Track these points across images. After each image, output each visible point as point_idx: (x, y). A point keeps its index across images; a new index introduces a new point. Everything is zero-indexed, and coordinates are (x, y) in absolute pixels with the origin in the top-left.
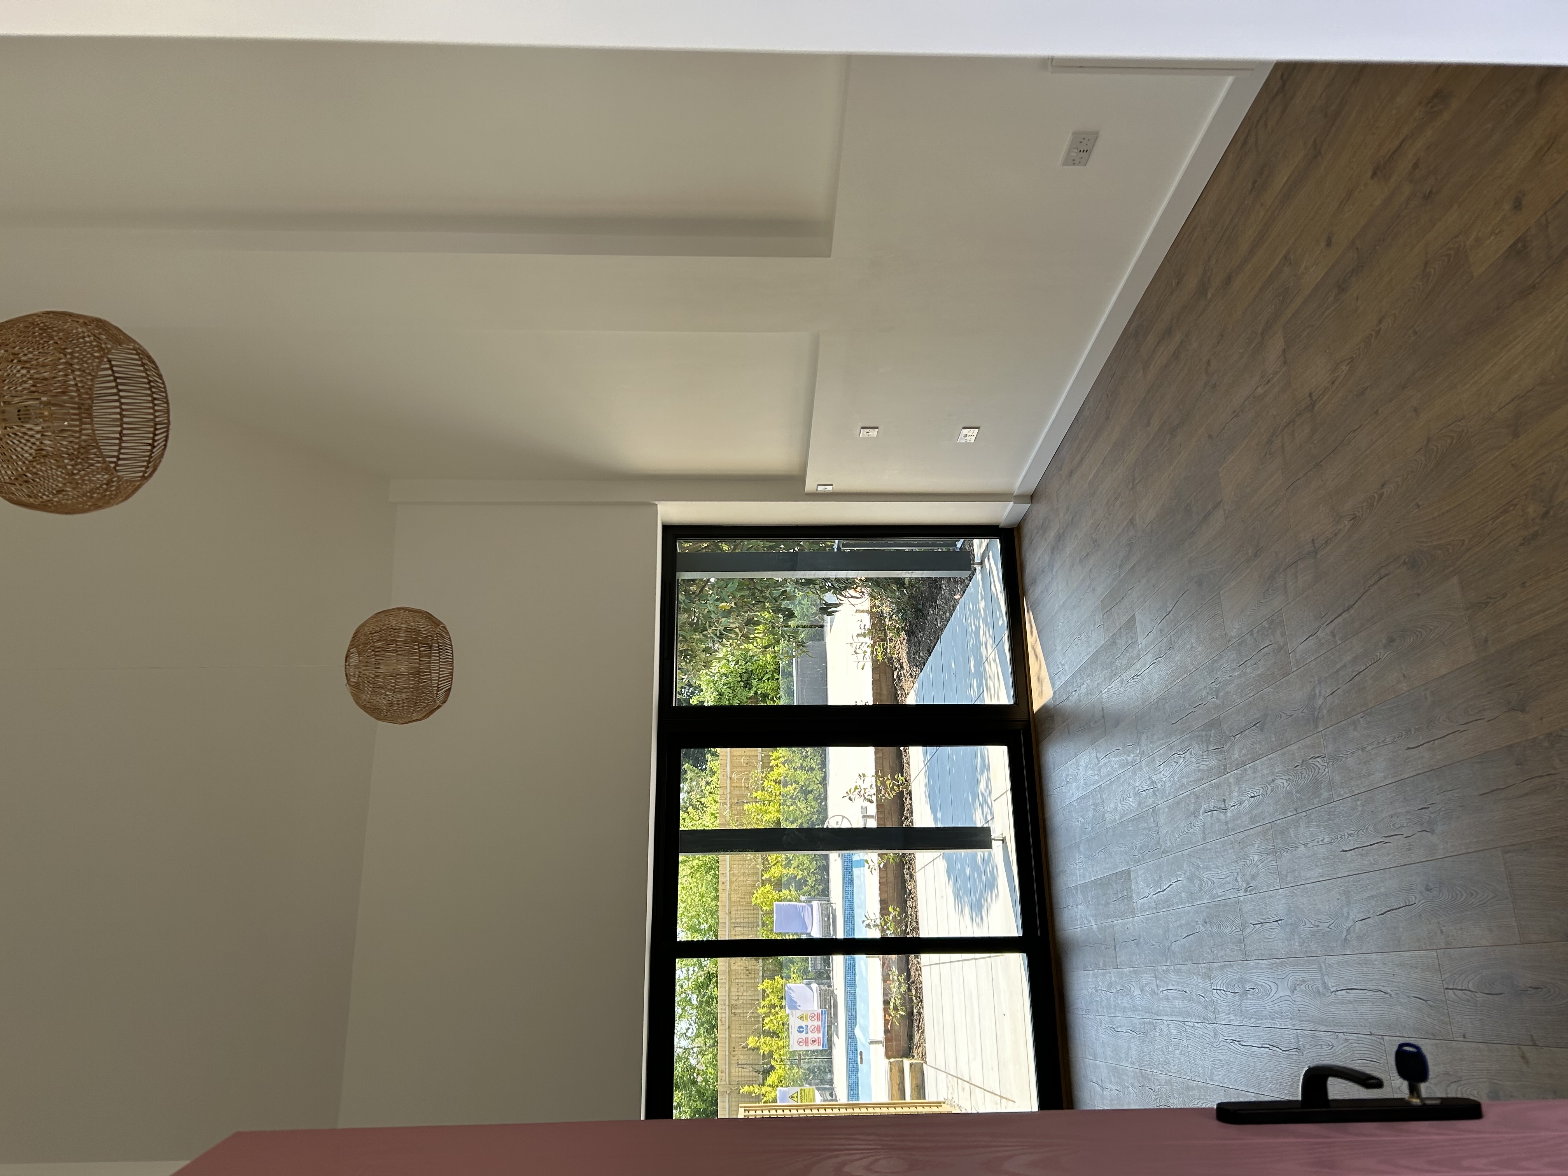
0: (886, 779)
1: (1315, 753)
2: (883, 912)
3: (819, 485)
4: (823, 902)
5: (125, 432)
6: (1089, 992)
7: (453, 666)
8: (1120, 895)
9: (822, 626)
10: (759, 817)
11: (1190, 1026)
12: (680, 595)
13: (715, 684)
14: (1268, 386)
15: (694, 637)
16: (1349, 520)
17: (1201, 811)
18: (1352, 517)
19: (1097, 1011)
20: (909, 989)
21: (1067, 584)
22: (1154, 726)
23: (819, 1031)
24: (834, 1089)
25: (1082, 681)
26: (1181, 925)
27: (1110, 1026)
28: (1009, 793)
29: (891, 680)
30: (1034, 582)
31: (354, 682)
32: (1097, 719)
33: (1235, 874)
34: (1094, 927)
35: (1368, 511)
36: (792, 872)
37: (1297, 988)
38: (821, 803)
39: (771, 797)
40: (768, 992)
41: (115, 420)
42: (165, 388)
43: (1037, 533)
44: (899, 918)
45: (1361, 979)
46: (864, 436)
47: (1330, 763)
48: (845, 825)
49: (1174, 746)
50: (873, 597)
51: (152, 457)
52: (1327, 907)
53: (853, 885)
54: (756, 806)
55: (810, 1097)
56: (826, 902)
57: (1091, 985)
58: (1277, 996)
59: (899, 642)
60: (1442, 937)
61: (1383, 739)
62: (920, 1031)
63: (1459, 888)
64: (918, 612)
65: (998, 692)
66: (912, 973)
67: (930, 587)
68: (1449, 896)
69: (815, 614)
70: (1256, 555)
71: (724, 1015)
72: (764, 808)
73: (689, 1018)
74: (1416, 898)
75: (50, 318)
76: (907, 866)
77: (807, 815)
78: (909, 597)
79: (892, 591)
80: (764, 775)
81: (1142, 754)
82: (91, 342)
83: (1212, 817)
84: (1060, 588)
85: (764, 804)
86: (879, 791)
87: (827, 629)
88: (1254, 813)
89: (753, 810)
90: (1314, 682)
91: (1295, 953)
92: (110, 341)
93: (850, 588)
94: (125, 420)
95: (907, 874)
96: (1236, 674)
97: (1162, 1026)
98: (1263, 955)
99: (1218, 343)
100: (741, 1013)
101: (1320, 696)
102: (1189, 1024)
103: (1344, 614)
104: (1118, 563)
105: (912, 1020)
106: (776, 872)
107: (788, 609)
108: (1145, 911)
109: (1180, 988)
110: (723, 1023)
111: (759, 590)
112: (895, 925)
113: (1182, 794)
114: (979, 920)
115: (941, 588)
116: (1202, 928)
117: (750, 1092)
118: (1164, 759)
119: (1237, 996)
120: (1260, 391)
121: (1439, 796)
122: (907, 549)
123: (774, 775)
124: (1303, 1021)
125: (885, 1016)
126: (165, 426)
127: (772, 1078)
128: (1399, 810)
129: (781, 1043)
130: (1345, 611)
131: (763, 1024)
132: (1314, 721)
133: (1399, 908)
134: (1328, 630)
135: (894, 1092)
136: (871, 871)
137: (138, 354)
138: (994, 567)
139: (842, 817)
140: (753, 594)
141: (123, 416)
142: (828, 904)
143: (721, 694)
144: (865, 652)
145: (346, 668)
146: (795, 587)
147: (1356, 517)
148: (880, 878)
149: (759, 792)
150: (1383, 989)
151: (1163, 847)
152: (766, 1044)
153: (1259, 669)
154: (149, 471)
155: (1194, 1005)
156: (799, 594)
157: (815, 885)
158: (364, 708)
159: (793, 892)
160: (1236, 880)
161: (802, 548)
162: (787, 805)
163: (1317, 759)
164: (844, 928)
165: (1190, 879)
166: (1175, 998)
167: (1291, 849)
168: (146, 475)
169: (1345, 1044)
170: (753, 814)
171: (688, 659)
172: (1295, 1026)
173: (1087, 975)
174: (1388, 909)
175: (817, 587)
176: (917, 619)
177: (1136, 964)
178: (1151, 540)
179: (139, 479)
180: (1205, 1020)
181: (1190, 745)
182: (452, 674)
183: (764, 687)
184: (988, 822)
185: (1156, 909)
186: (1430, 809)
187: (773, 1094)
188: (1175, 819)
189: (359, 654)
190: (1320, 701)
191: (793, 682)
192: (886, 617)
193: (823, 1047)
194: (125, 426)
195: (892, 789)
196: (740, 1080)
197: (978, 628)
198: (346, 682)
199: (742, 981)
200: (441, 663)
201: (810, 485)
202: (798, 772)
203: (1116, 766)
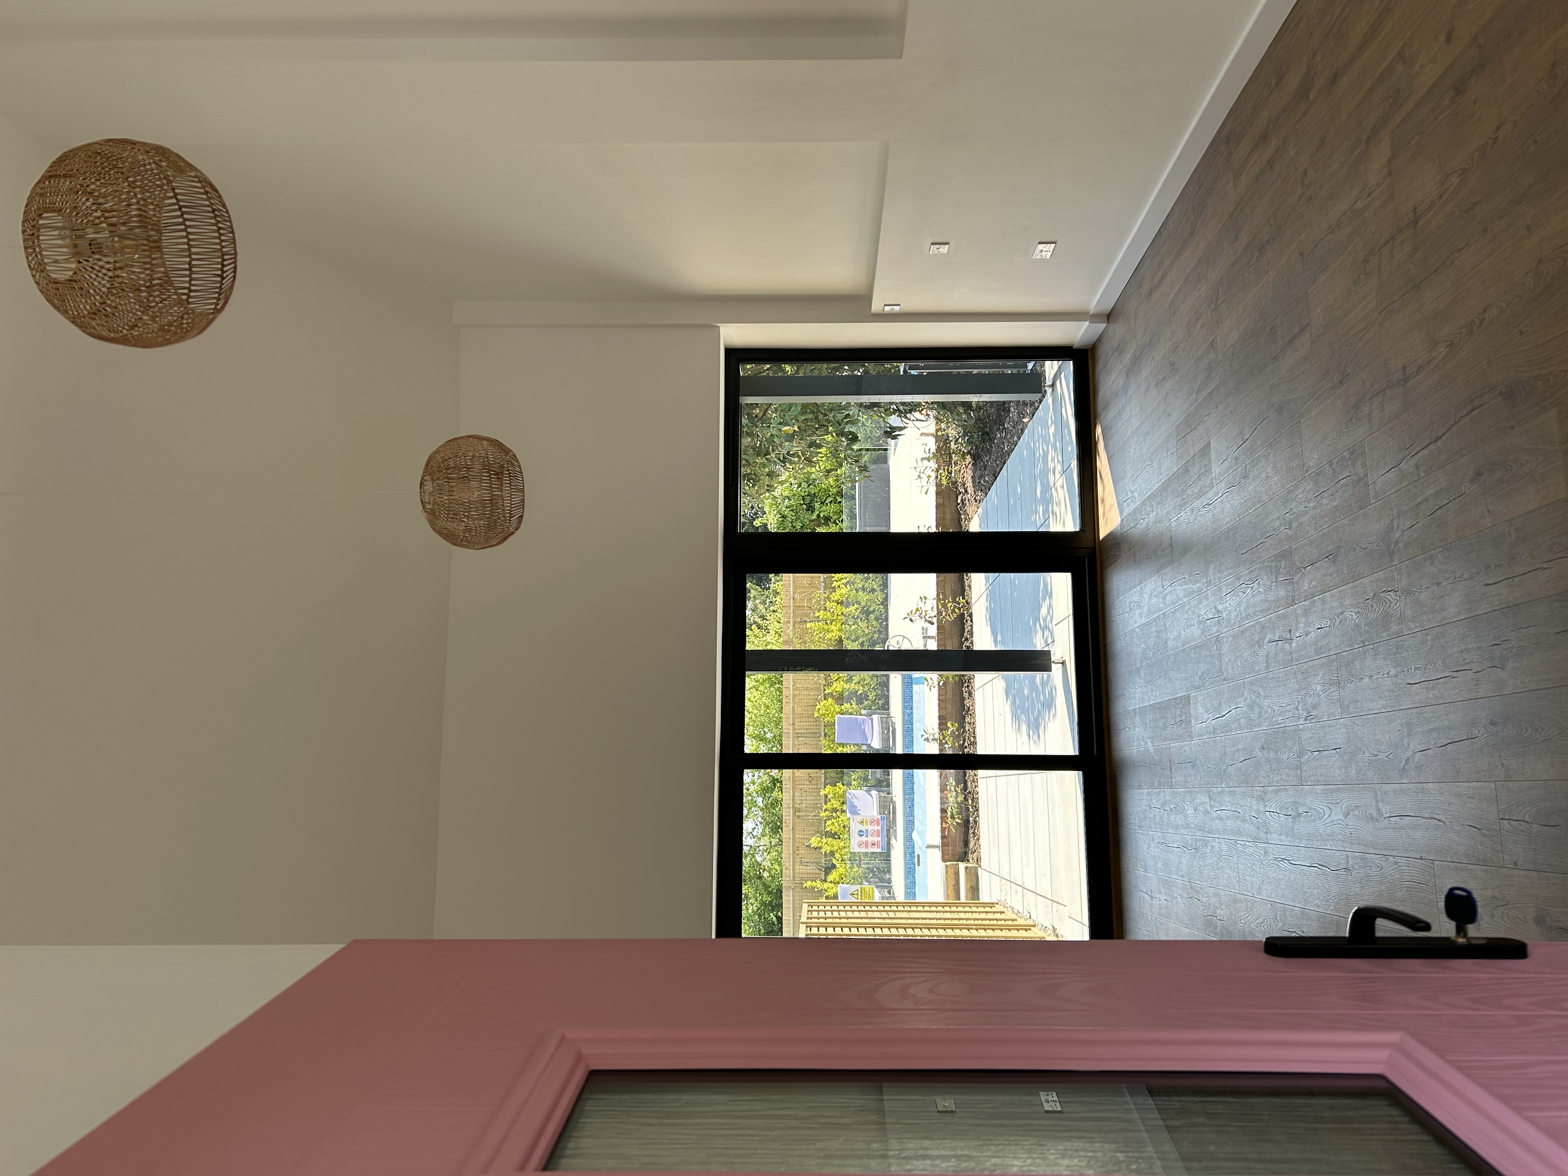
0: (947, 601)
1: (1388, 587)
2: (942, 727)
3: (885, 305)
4: (883, 716)
5: (194, 263)
6: (1143, 809)
7: (524, 493)
8: (1178, 719)
9: (886, 450)
10: (821, 635)
11: (1241, 844)
12: (743, 419)
13: (778, 507)
14: (1368, 200)
15: (757, 461)
16: (1445, 346)
17: (1267, 640)
18: (1448, 343)
19: (1150, 827)
20: (966, 799)
21: (1141, 408)
22: (1222, 556)
23: (878, 836)
24: (891, 886)
25: (1151, 509)
26: (1238, 750)
27: (1163, 841)
28: (1071, 619)
29: (955, 504)
30: (1107, 406)
31: (428, 508)
32: (1164, 548)
33: (1297, 703)
34: (1151, 748)
35: (1467, 337)
36: (853, 687)
37: (1351, 813)
38: (882, 623)
39: (833, 617)
40: (829, 797)
41: (183, 250)
42: (229, 217)
43: (1112, 355)
44: (957, 733)
45: (1416, 807)
46: (934, 253)
47: (1403, 597)
48: (906, 646)
49: (1242, 576)
50: (938, 420)
51: (222, 289)
52: (1388, 738)
53: (912, 701)
54: (819, 625)
55: (869, 895)
56: (886, 716)
57: (1145, 803)
58: (1330, 820)
59: (964, 466)
60: (1503, 770)
61: (1460, 574)
62: (975, 838)
63: (1524, 724)
64: (985, 435)
65: (1064, 518)
66: (969, 784)
67: (998, 410)
68: (1514, 730)
69: (879, 439)
70: (1341, 382)
71: (788, 818)
72: (826, 627)
73: (755, 818)
74: (1479, 732)
75: (110, 146)
76: (966, 685)
77: (869, 634)
78: (976, 420)
79: (959, 414)
80: (826, 595)
81: (1209, 583)
82: (152, 170)
83: (1276, 646)
84: (1134, 413)
85: (826, 623)
86: (939, 613)
87: (891, 452)
88: (1319, 645)
89: (816, 629)
90: (1393, 515)
91: (1351, 780)
92: (171, 168)
93: (915, 411)
94: (193, 250)
95: (966, 692)
96: (1312, 505)
97: (1214, 844)
98: (1318, 781)
99: (1318, 151)
100: (804, 816)
101: (1397, 529)
102: (1241, 842)
103: (1431, 445)
104: (1196, 388)
105: (968, 827)
106: (838, 687)
107: (851, 433)
108: (1202, 736)
109: (1234, 809)
110: (787, 824)
111: (822, 413)
112: (953, 740)
113: (1247, 623)
114: (1036, 737)
115: (1009, 410)
116: (1259, 753)
117: (812, 887)
118: (1230, 589)
119: (1290, 819)
120: (1360, 204)
121: (1513, 633)
122: (975, 371)
123: (836, 596)
124: (1354, 843)
125: (942, 824)
126: (233, 256)
127: (834, 875)
128: (1470, 646)
129: (842, 844)
130: (1433, 442)
131: (825, 826)
132: (1389, 555)
133: (1460, 741)
134: (1413, 462)
135: (949, 892)
136: (930, 689)
137: (200, 182)
138: (1066, 389)
139: (902, 638)
140: (817, 418)
141: (190, 246)
142: (888, 718)
143: (784, 517)
144: (929, 477)
145: (421, 495)
146: (859, 411)
147: (1452, 344)
148: (939, 695)
149: (822, 612)
150: (1437, 817)
151: (1225, 675)
152: (828, 845)
153: (1335, 500)
154: (221, 303)
155: (1247, 825)
156: (863, 418)
157: (875, 700)
158: (440, 533)
159: (854, 706)
160: (1297, 709)
161: (866, 369)
162: (849, 625)
163: (1389, 593)
164: (904, 741)
165: (1250, 707)
166: (1228, 818)
167: (1355, 680)
168: (218, 307)
169: (1394, 867)
170: (816, 633)
171: (751, 483)
172: (1346, 848)
173: (1141, 793)
174: (1450, 741)
175: (882, 410)
176: (984, 442)
177: (1191, 785)
178: (1231, 365)
179: (212, 311)
180: (1256, 840)
181: (1259, 575)
182: (523, 501)
183: (827, 510)
184: (1048, 645)
185: (1214, 733)
186: (1502, 645)
187: (834, 890)
188: (1239, 648)
189: (433, 480)
190: (1397, 535)
191: (856, 505)
192: (952, 440)
193: (882, 850)
194: (194, 257)
195: (953, 611)
196: (803, 876)
197: (1046, 454)
198: (422, 508)
199: (806, 786)
200: (512, 490)
201: (877, 306)
202: (859, 593)
203: (1181, 595)
